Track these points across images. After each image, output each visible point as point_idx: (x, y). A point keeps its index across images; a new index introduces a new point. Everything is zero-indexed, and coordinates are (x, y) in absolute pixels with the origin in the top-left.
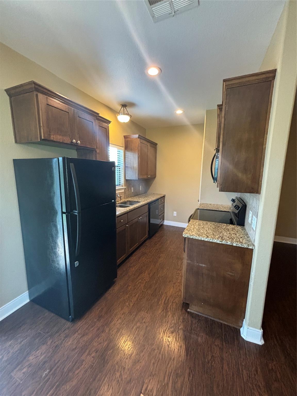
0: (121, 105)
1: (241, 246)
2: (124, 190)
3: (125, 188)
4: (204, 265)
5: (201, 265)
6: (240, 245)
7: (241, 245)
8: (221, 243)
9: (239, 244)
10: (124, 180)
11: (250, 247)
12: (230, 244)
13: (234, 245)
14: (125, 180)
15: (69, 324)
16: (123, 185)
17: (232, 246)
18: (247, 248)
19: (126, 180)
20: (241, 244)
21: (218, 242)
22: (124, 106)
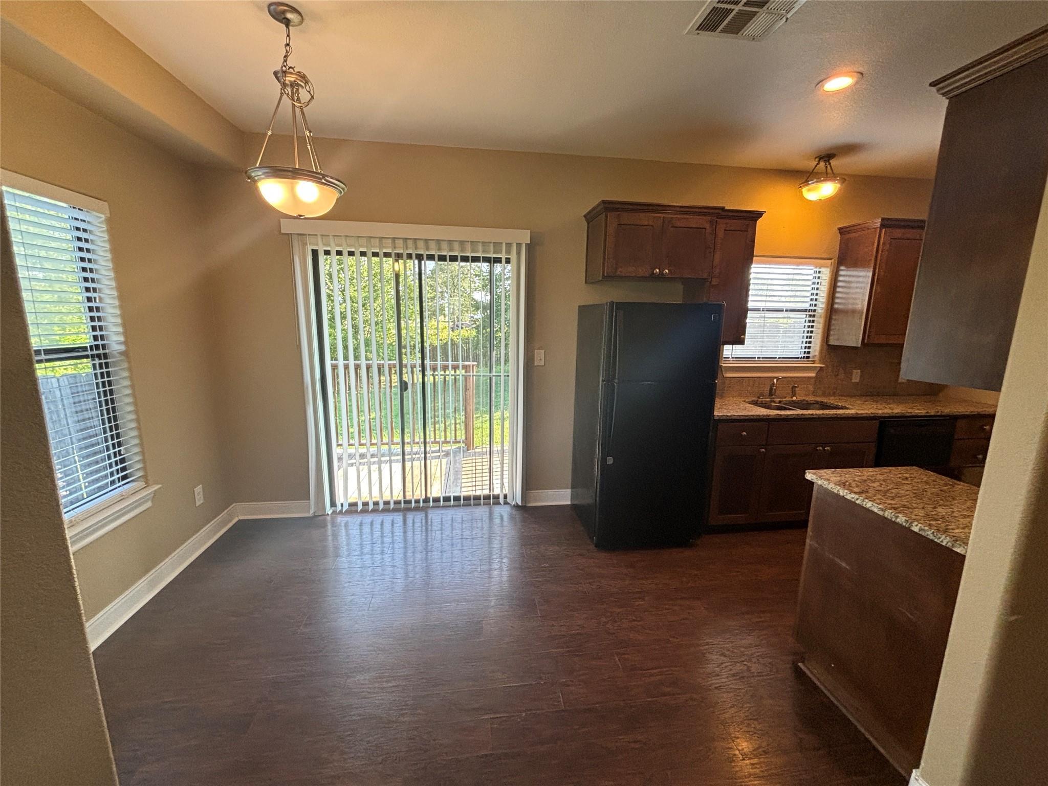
0: (815, 158)
1: (931, 537)
2: (817, 374)
3: (821, 367)
4: (844, 565)
5: (838, 560)
6: (929, 533)
7: (934, 536)
8: (881, 513)
9: (928, 531)
10: (822, 346)
11: (958, 550)
12: (904, 524)
13: (915, 529)
14: (825, 347)
15: (592, 547)
16: (816, 359)
17: (909, 530)
18: (948, 548)
19: (829, 346)
20: (933, 533)
21: (876, 510)
22: (827, 156)
